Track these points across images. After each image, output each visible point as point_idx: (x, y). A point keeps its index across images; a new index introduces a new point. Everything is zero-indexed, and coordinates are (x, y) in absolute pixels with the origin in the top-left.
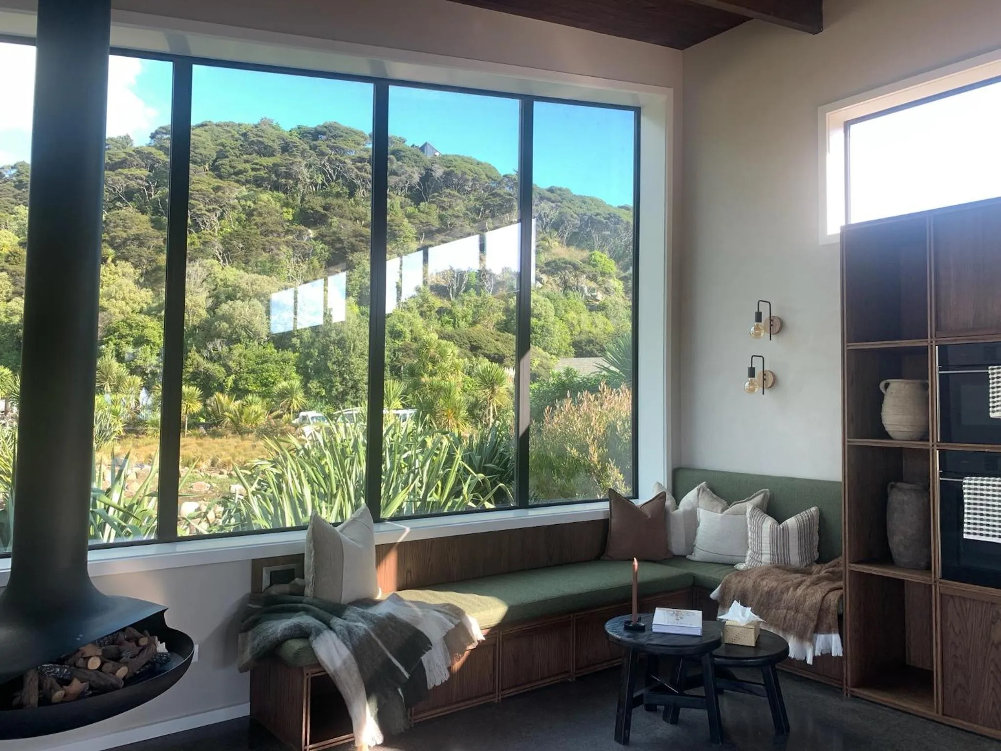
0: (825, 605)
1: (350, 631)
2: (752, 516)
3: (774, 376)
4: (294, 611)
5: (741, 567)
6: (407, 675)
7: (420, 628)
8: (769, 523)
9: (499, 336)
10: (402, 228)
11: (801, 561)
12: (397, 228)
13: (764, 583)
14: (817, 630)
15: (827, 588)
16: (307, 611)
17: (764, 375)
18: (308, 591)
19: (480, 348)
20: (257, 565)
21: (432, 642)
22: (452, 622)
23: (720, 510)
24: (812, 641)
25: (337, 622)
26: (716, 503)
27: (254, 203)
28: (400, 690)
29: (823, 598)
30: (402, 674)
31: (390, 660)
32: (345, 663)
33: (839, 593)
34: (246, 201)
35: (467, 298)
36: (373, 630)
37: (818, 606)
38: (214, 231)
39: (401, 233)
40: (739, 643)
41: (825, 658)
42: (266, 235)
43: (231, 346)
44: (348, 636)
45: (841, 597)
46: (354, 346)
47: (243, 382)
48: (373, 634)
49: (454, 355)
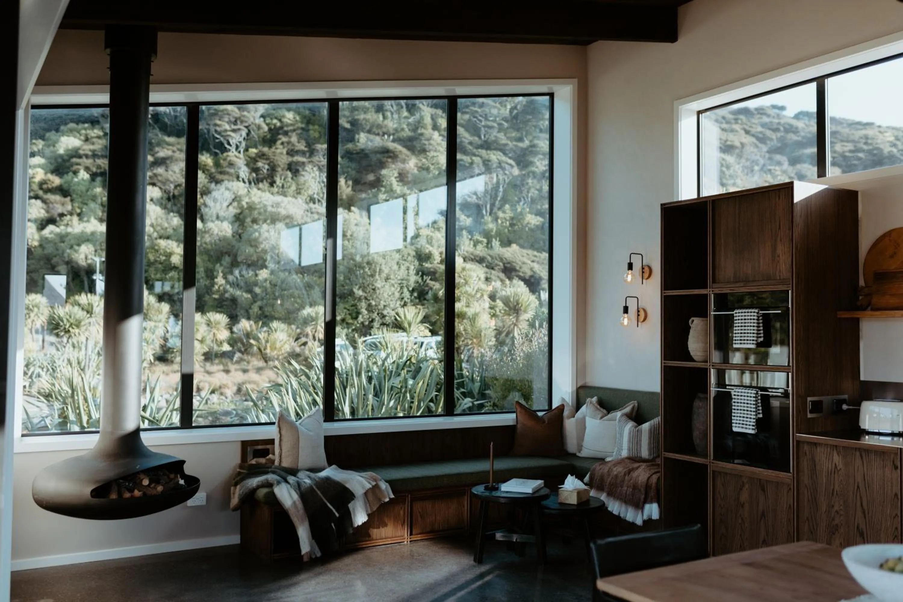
0: (650, 483)
1: (299, 484)
2: (620, 421)
3: (645, 311)
4: (266, 473)
5: (608, 459)
6: (337, 515)
7: (347, 486)
8: (630, 425)
9: (535, 256)
10: (432, 142)
11: (650, 454)
12: (426, 142)
13: (615, 469)
14: (645, 502)
15: (653, 471)
16: (274, 473)
17: (638, 311)
18: (277, 463)
19: (516, 270)
20: (245, 444)
21: (356, 495)
22: (370, 483)
23: (600, 416)
24: (642, 509)
25: (291, 479)
26: (598, 412)
27: (280, 120)
28: (333, 525)
29: (649, 478)
30: (334, 514)
31: (326, 504)
32: (294, 503)
33: (658, 474)
34: (272, 119)
35: (501, 214)
36: (315, 485)
37: (645, 484)
38: (240, 152)
39: (431, 147)
40: (567, 502)
41: (649, 523)
42: (292, 156)
43: (257, 272)
44: (298, 486)
45: (659, 478)
46: (380, 270)
47: (270, 309)
48: (314, 487)
49: (479, 279)
